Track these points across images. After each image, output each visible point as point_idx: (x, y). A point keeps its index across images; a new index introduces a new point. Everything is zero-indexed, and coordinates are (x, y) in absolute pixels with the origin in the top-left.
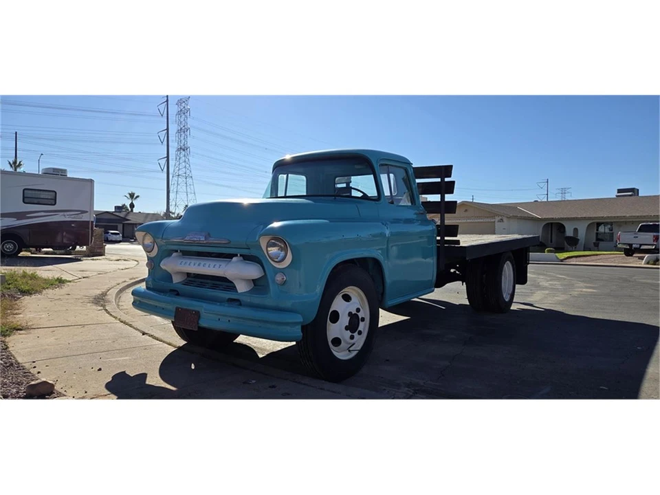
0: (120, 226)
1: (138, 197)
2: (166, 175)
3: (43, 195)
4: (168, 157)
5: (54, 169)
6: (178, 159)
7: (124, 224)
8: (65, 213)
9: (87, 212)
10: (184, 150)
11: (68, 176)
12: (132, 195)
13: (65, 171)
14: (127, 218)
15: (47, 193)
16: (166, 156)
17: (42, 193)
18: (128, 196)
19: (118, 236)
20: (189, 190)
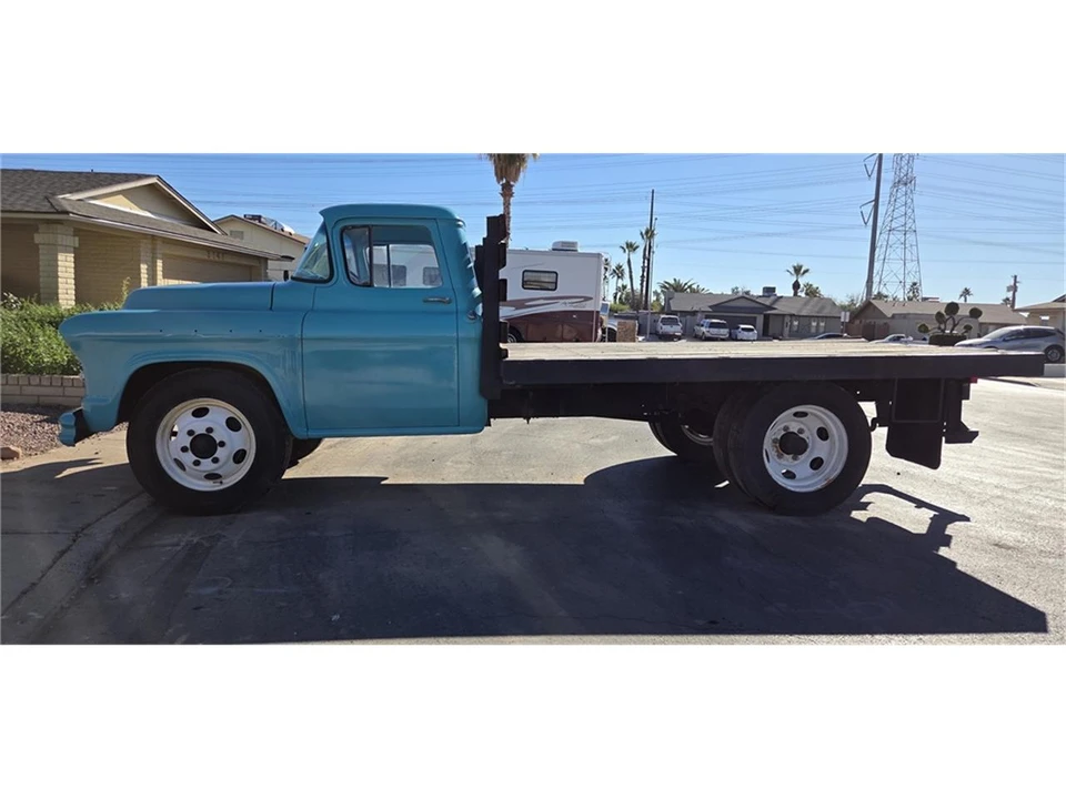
0: (760, 320)
1: (806, 271)
2: (870, 232)
3: (545, 278)
4: (877, 200)
5: (564, 243)
6: (893, 200)
7: (765, 315)
8: (567, 301)
9: (591, 299)
10: (906, 184)
11: (580, 251)
12: (798, 270)
13: (574, 244)
14: (775, 306)
15: (547, 275)
16: (873, 198)
17: (542, 274)
18: (792, 270)
19: (751, 333)
20: (908, 256)
